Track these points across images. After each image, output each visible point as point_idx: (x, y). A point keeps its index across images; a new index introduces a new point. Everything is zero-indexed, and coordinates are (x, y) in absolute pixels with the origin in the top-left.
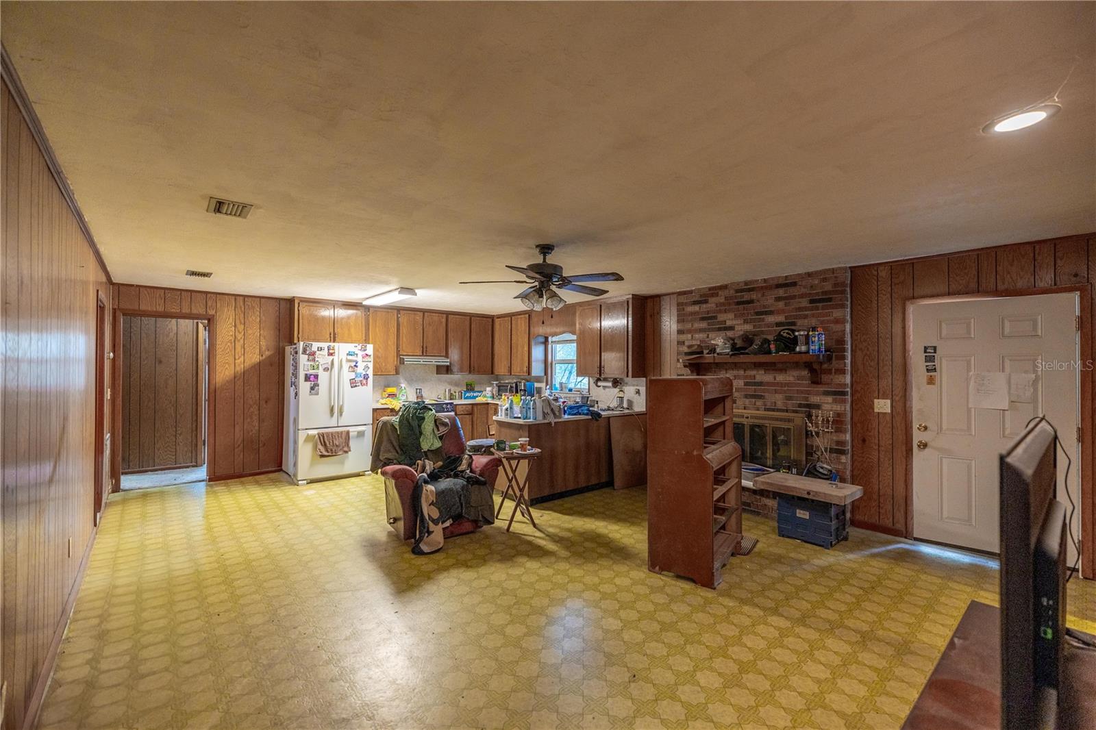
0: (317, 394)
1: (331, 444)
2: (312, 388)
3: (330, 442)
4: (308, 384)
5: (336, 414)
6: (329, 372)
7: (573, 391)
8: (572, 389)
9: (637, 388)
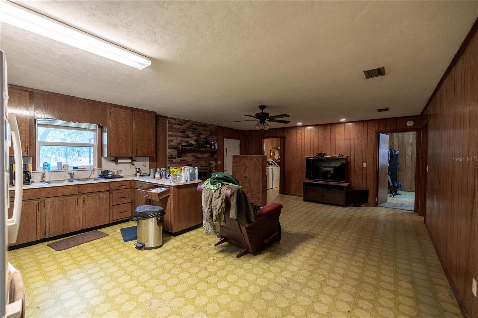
7: (79, 168)
8: (78, 167)
9: (144, 162)
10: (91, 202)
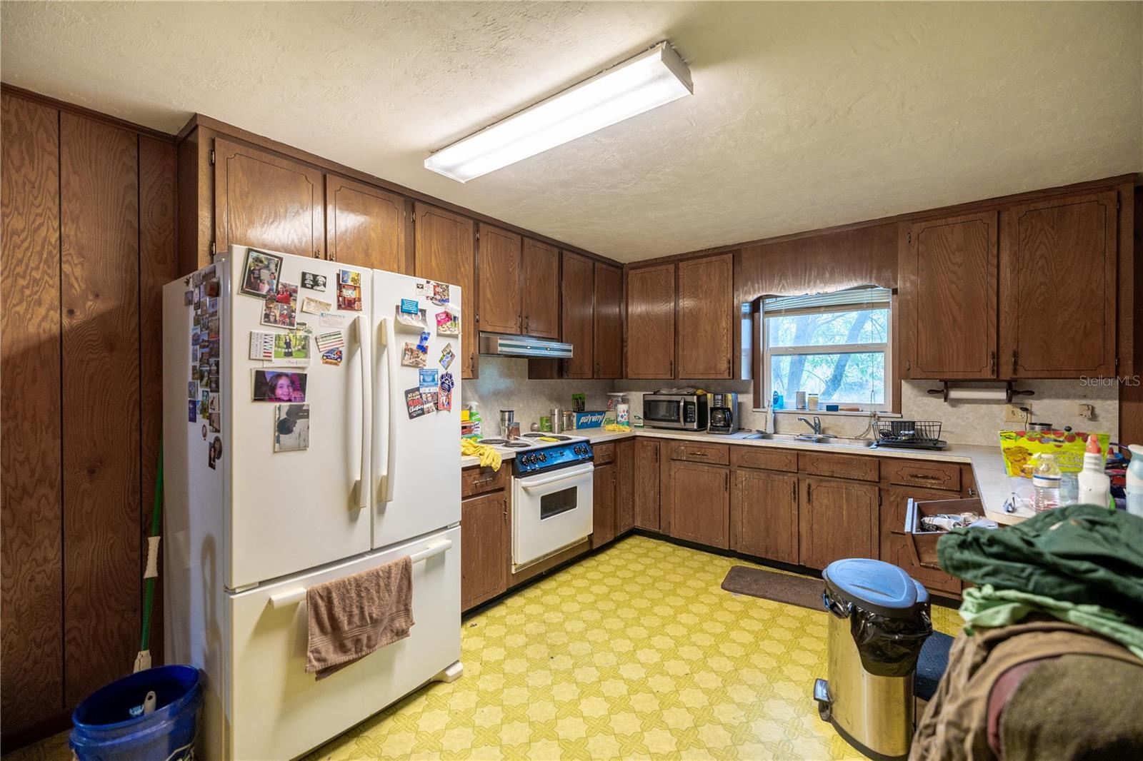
0: (302, 446)
1: (356, 619)
2: (284, 427)
3: (350, 616)
4: (269, 412)
5: (365, 513)
6: (343, 364)
7: (841, 410)
8: (838, 406)
9: (1084, 402)
10: (826, 502)
